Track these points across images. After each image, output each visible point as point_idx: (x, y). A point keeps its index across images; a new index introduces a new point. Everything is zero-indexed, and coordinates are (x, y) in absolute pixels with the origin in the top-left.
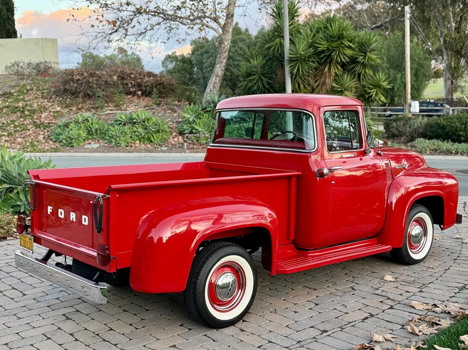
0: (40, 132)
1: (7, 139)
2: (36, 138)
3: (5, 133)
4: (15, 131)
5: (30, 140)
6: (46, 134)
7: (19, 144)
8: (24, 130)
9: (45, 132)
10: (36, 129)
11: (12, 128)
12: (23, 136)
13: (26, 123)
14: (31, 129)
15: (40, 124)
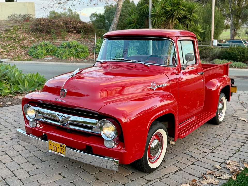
0: (23, 50)
1: (6, 53)
2: (21, 54)
3: (5, 51)
4: (10, 50)
5: (17, 54)
6: (26, 51)
7: (12, 56)
8: (15, 49)
9: (25, 51)
10: (21, 49)
11: (9, 48)
12: (14, 52)
13: (16, 45)
14: (18, 49)
15: (23, 46)
